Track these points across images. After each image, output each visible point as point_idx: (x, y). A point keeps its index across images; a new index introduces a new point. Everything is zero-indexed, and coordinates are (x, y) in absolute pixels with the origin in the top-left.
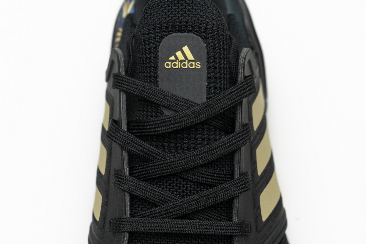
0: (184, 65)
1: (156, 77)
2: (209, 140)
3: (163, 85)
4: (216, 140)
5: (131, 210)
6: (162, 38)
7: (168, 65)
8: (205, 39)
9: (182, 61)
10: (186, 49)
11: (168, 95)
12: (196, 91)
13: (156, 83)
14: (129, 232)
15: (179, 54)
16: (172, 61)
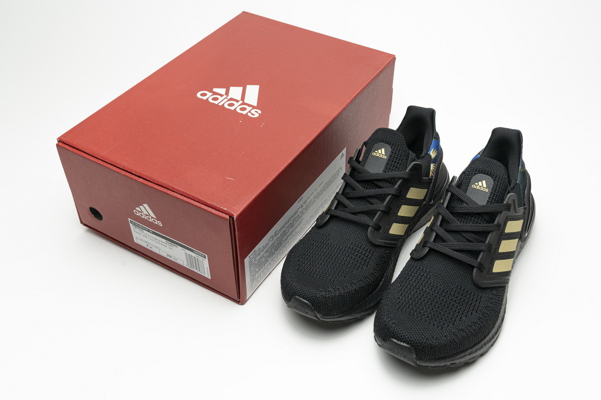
0: (481, 188)
1: (466, 190)
3: (468, 194)
4: (480, 224)
5: (434, 239)
6: (475, 174)
7: (473, 186)
8: (494, 180)
9: (480, 186)
10: (484, 182)
11: (469, 198)
12: (482, 201)
13: (466, 192)
14: (430, 247)
15: (480, 183)
16: (476, 185)
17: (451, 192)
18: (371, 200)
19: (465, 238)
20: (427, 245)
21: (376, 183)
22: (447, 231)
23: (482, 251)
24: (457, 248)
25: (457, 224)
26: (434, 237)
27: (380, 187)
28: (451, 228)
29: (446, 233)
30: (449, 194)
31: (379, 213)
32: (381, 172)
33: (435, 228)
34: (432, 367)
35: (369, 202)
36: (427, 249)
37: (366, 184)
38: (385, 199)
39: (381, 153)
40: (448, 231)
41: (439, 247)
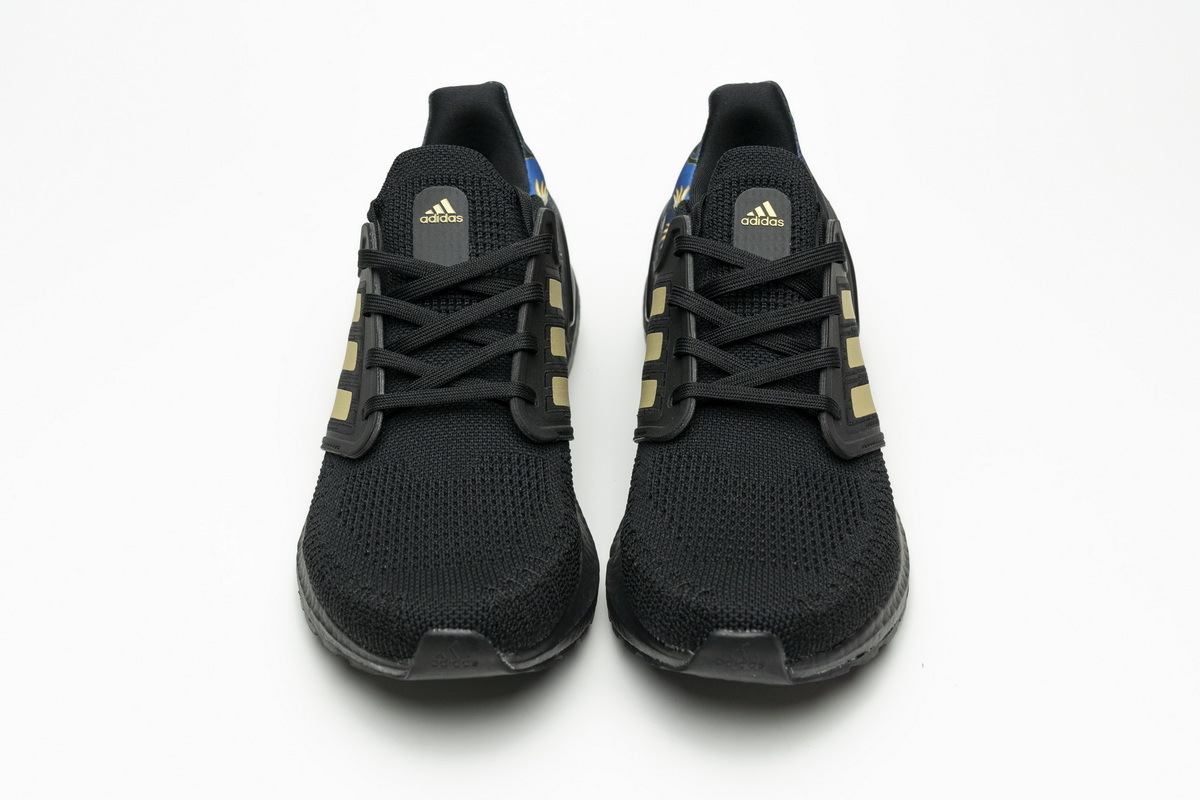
0: (765, 222)
1: (730, 236)
2: (777, 305)
3: (739, 243)
4: (785, 306)
5: (698, 375)
6: (739, 193)
7: (745, 221)
8: (790, 196)
9: (762, 218)
10: (767, 205)
11: (744, 254)
12: (777, 251)
13: (730, 242)
14: (696, 398)
15: (759, 210)
16: (751, 217)
17: (693, 253)
18: (477, 336)
19: (769, 349)
20: (688, 393)
21: (470, 287)
22: (721, 347)
23: (823, 369)
24: (763, 379)
25: (737, 322)
26: (695, 370)
27: (482, 296)
28: (729, 336)
29: (722, 352)
30: (690, 259)
31: (517, 358)
32: (465, 258)
33: (690, 349)
34: (822, 675)
35: (472, 343)
36: (692, 404)
37: (439, 301)
38: (516, 322)
39: (444, 210)
40: (724, 347)
41: (719, 389)
